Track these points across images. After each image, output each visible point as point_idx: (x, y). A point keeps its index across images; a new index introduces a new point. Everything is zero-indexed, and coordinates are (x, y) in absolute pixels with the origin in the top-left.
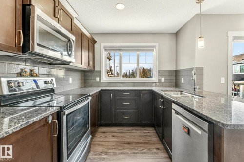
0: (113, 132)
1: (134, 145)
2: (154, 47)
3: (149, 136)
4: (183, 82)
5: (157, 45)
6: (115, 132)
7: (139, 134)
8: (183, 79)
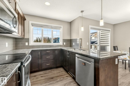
0: (40, 75)
1: (55, 78)
2: (61, 27)
3: (61, 72)
4: (74, 45)
5: (62, 26)
6: (42, 74)
7: (56, 72)
8: (74, 43)
